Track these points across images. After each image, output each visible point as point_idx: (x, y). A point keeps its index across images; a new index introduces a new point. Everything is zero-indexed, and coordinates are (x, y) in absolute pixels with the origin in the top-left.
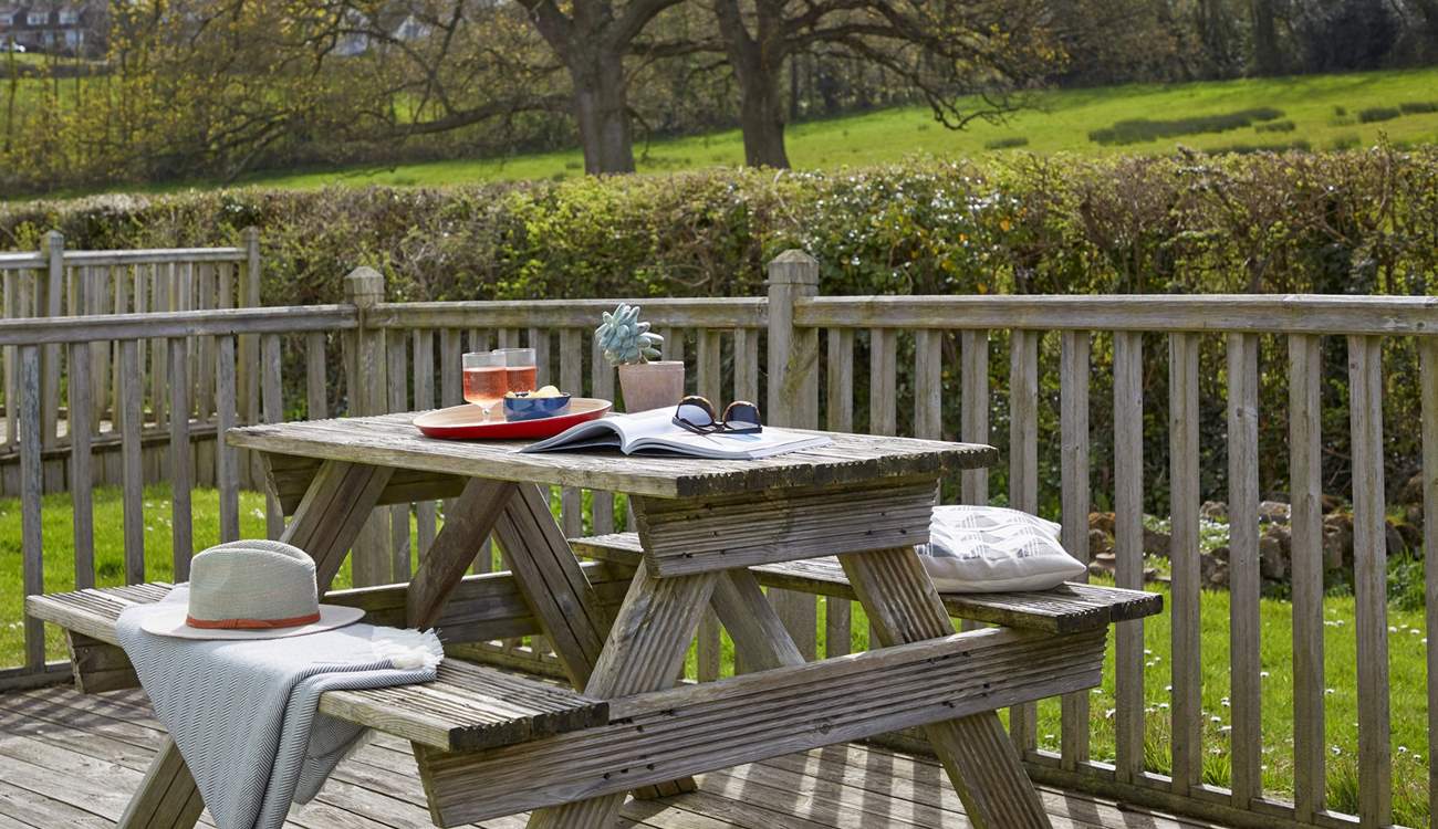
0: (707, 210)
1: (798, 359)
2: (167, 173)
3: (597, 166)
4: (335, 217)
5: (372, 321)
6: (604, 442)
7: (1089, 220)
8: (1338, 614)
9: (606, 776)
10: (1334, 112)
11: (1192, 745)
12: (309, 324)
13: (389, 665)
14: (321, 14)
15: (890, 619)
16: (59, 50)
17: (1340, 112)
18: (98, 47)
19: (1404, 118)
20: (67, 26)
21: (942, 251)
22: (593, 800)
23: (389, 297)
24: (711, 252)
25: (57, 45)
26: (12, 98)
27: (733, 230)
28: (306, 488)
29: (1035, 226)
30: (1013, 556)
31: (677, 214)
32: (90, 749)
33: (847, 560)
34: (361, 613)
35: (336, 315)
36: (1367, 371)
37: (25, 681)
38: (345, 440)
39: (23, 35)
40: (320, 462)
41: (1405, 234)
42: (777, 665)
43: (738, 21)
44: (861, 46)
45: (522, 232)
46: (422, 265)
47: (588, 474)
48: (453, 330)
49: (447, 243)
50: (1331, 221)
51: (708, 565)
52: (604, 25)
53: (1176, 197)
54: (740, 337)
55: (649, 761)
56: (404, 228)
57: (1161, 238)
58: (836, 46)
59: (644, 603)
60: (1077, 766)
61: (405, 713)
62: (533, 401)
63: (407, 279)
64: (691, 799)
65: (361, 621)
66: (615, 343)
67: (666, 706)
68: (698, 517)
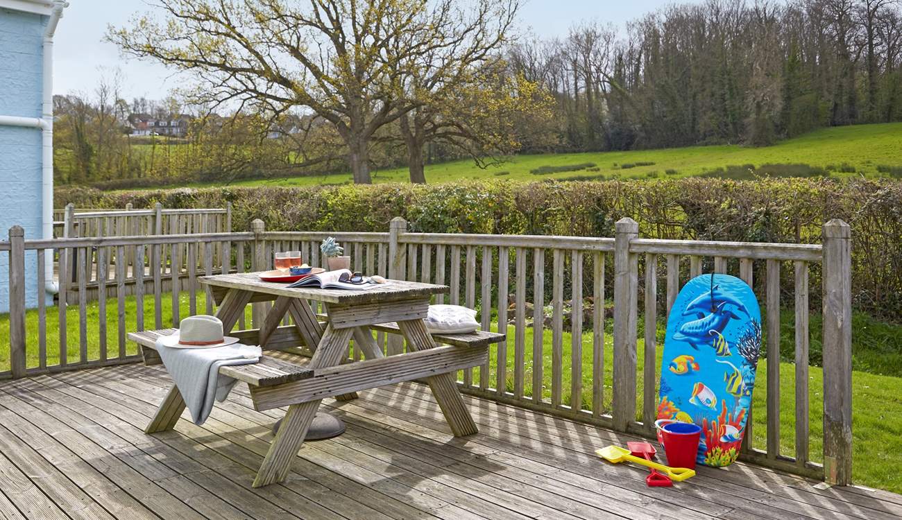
0: (389, 197)
1: (399, 254)
2: (208, 179)
3: (358, 181)
4: (262, 197)
5: (260, 238)
6: (315, 284)
7: (518, 203)
8: (588, 338)
9: (315, 394)
10: (613, 164)
11: (520, 384)
12: (238, 238)
13: (243, 358)
14: (262, 124)
15: (414, 342)
16: (170, 135)
17: (615, 165)
18: (184, 134)
19: (637, 167)
20: (173, 126)
21: (469, 213)
22: (310, 402)
23: (266, 229)
24: (390, 212)
25: (170, 133)
26: (153, 152)
27: (398, 205)
28: (224, 297)
29: (500, 204)
30: (458, 322)
31: (379, 199)
32: (156, 383)
33: (399, 323)
34: (238, 340)
35: (248, 235)
36: (578, 261)
37: (137, 360)
38: (235, 281)
39: (158, 129)
40: (229, 288)
41: (623, 210)
42: (375, 358)
43: (408, 130)
44: (451, 139)
45: (326, 204)
46: (291, 215)
47: (311, 295)
48: (287, 241)
49: (300, 207)
50: (599, 205)
51: (351, 325)
52: (361, 131)
53: (548, 196)
54: (380, 245)
55: (329, 389)
56: (285, 202)
57: (542, 210)
58: (444, 139)
59: (329, 338)
60: (485, 390)
61: (246, 374)
62: (299, 269)
63: (286, 219)
64: (356, 401)
65: (237, 342)
66: (327, 250)
67: (335, 371)
68: (347, 309)
